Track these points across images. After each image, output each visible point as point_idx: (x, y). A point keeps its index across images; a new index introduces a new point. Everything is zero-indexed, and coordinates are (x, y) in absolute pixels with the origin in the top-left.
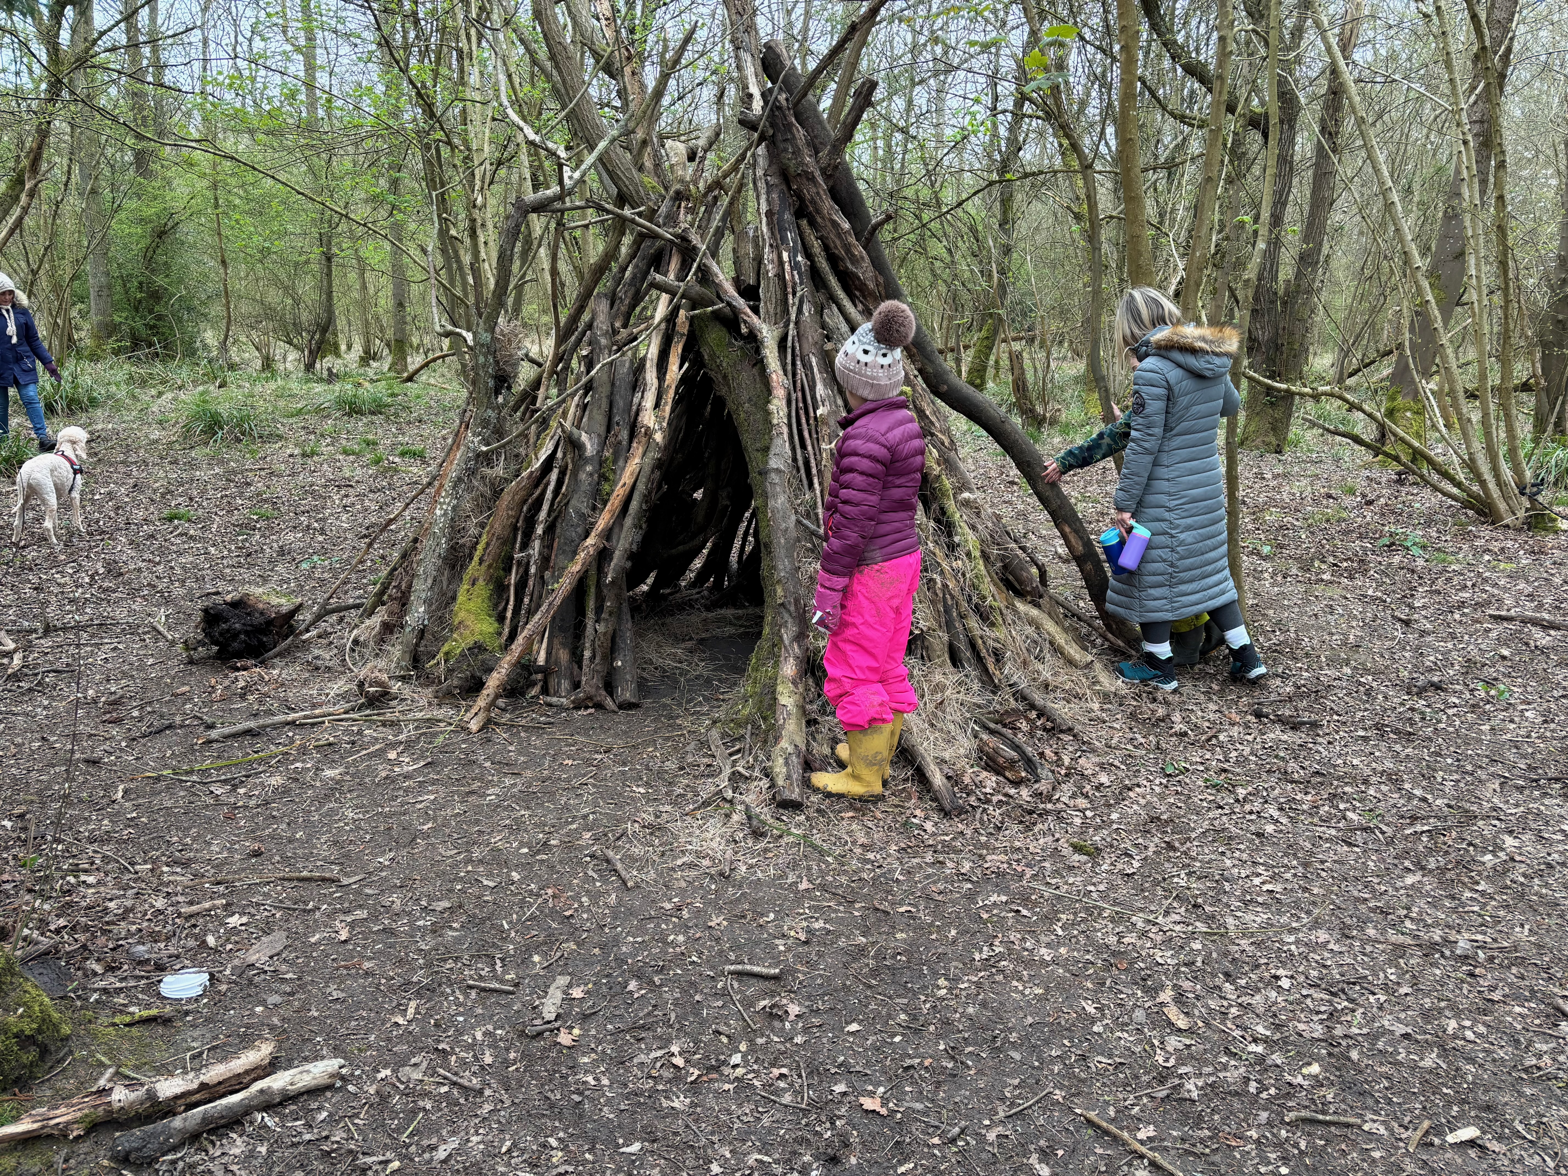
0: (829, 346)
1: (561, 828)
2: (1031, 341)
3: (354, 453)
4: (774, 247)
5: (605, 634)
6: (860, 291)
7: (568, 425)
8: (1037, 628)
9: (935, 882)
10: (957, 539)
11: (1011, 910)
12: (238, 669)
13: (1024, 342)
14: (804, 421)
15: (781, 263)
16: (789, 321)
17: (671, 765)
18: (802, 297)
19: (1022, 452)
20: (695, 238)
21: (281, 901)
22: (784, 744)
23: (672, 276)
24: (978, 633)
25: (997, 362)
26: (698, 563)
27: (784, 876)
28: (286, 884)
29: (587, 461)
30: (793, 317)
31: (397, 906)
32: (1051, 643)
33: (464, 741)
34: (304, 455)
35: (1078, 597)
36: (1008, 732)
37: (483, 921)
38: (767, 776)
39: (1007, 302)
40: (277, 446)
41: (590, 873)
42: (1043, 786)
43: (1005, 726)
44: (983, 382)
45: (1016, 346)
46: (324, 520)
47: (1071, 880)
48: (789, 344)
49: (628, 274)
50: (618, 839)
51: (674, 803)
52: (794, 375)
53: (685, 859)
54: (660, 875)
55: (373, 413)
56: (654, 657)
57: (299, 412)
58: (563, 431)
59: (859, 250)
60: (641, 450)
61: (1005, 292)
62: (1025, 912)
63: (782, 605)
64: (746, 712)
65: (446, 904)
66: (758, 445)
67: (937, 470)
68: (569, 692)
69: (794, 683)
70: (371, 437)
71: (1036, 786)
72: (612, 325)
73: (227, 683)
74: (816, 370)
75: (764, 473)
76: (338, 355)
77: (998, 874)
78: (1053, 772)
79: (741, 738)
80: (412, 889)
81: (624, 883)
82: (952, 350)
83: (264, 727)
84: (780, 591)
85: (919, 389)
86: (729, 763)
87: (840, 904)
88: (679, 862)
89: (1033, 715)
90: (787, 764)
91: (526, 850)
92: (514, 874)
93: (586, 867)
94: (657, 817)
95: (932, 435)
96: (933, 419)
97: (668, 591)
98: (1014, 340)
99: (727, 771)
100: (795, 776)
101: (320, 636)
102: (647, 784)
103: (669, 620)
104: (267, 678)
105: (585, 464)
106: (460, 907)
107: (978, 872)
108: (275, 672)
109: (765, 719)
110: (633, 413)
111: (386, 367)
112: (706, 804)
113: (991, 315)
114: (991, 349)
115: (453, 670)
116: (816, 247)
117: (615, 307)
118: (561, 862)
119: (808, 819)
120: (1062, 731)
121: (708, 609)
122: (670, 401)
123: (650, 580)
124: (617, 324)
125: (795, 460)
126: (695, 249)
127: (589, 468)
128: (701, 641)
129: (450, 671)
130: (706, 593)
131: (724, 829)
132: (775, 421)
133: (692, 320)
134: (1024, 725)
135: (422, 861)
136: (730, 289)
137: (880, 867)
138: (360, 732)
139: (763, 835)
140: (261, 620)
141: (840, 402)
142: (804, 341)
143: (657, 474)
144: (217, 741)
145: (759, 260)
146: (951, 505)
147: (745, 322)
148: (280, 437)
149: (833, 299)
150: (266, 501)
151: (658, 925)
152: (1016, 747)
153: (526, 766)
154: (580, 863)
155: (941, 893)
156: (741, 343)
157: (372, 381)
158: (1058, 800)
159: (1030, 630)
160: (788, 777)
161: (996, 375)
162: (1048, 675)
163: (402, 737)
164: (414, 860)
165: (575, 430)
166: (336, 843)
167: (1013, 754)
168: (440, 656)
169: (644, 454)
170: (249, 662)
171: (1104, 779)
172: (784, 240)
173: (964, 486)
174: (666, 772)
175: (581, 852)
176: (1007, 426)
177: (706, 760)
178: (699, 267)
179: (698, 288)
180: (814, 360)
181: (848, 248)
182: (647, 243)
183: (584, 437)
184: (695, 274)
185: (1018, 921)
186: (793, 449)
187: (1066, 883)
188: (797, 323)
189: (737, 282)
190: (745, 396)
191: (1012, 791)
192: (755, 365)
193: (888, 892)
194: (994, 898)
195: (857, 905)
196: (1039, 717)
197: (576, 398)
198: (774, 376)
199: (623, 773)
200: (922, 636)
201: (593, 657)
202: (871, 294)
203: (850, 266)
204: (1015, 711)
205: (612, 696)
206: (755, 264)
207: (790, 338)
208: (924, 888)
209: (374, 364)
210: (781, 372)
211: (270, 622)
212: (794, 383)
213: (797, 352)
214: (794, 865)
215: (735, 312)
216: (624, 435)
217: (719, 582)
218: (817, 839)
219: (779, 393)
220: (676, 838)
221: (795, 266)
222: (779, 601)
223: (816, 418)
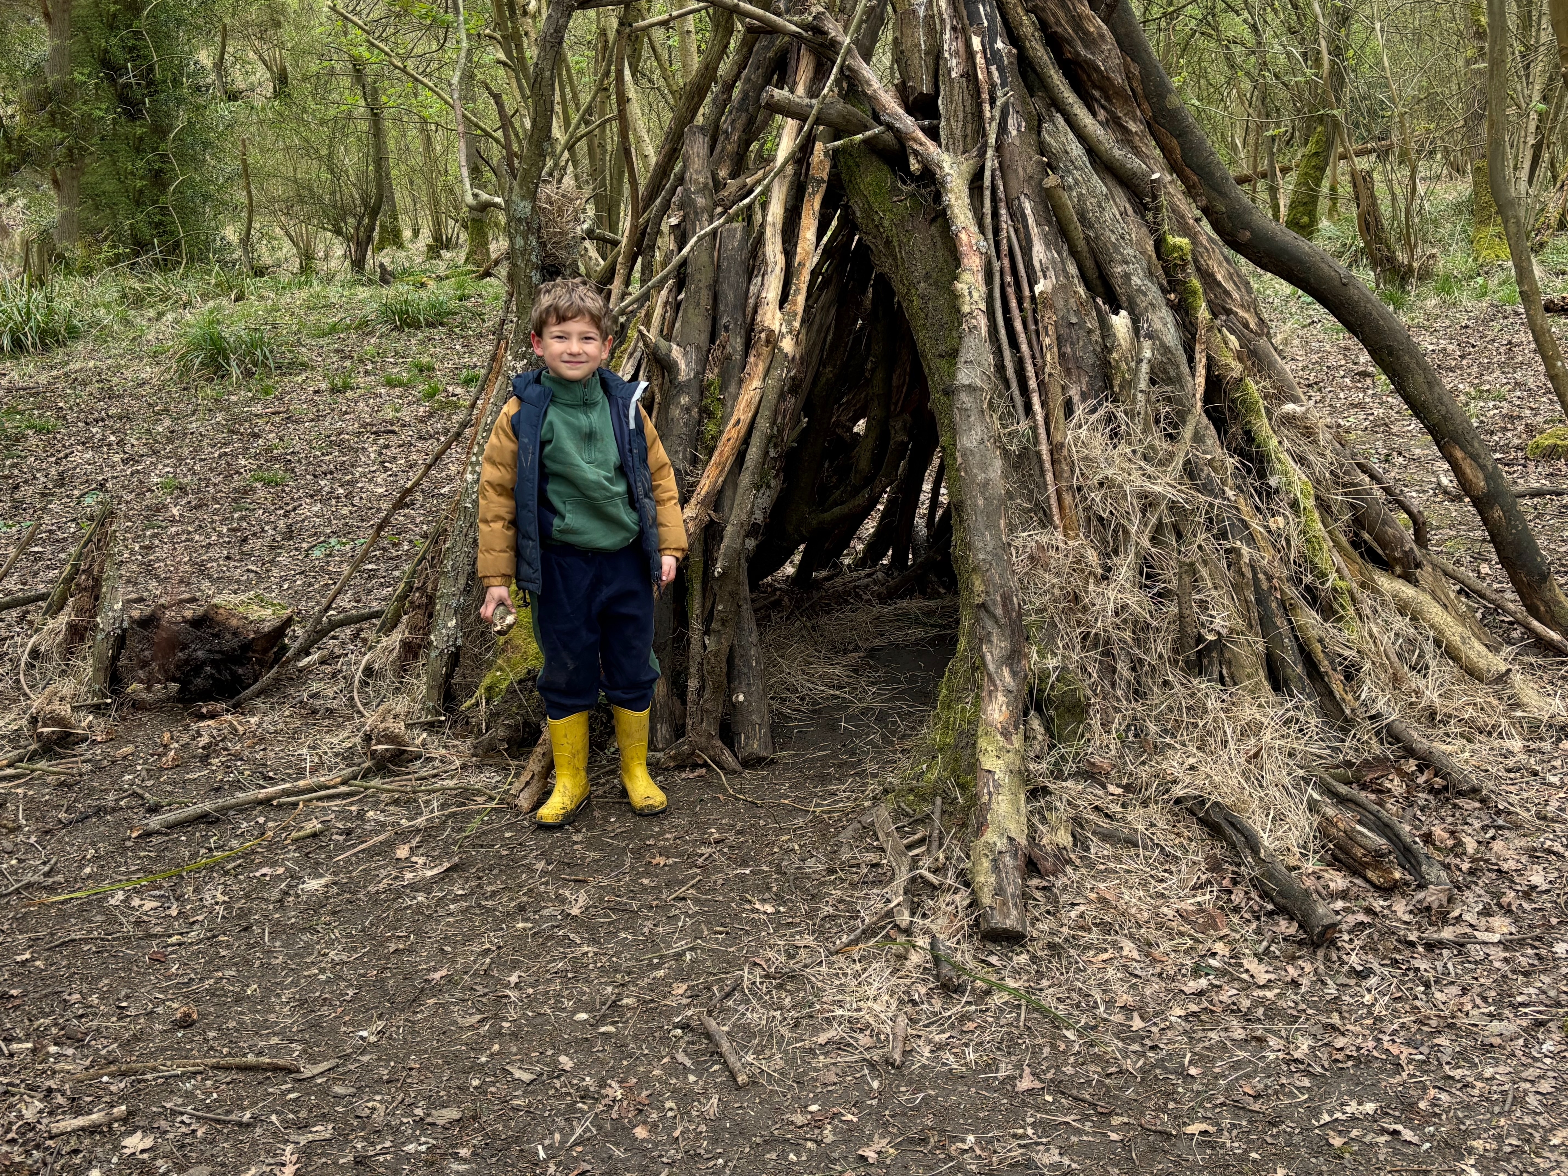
0: (1052, 180)
1: (642, 974)
2: (1383, 154)
3: (401, 384)
4: (962, 33)
5: (717, 654)
6: (1100, 89)
7: (652, 335)
8: (1414, 618)
9: (1248, 1076)
10: (1273, 481)
11: (1383, 1131)
12: (202, 717)
13: (1373, 157)
14: (1014, 304)
15: (970, 54)
16: (985, 146)
17: (815, 865)
18: (1005, 106)
19: (1379, 331)
20: (833, 28)
21: (208, 1107)
22: (990, 836)
23: (801, 90)
24: (1314, 633)
25: (1333, 189)
26: (870, 527)
27: (992, 1066)
28: (221, 1075)
29: (681, 388)
30: (992, 139)
31: (379, 1117)
32: (1438, 643)
33: (510, 827)
34: (334, 390)
35: (1479, 558)
36: (1367, 797)
37: (508, 1143)
38: (967, 884)
39: (1346, 98)
40: (299, 379)
41: (681, 1057)
42: (1432, 896)
43: (1364, 787)
44: (1313, 221)
45: (1363, 164)
46: (352, 483)
47: (1488, 1072)
48: (987, 182)
49: (736, 93)
50: (728, 995)
51: (820, 932)
52: (996, 231)
53: (831, 1034)
54: (790, 1061)
55: (431, 325)
56: (798, 680)
57: (333, 329)
58: (646, 345)
59: (1096, 24)
60: (761, 368)
61: (1342, 83)
62: (1408, 1135)
63: (983, 606)
64: (933, 776)
65: (453, 1113)
66: (942, 348)
67: (1236, 368)
68: (668, 744)
69: (1006, 734)
70: (425, 359)
71: (1420, 895)
72: (714, 176)
73: (186, 739)
74: (1031, 221)
75: (950, 392)
76: (401, 246)
77: (1358, 1061)
78: (1447, 867)
79: (926, 819)
80: (405, 1087)
81: (733, 1076)
82: (1264, 176)
83: (224, 810)
84: (978, 585)
85: (1204, 240)
86: (906, 861)
87: (1086, 1118)
88: (822, 1039)
89: (1411, 766)
90: (996, 869)
91: (582, 1016)
92: (563, 1059)
93: (675, 1047)
94: (790, 957)
95: (1228, 312)
96: (1229, 286)
97: (823, 574)
98: (1359, 154)
99: (903, 877)
100: (1010, 890)
101: (323, 662)
102: (779, 899)
103: (823, 620)
104: (241, 729)
105: (678, 394)
106: (475, 1118)
107: (1323, 1055)
108: (254, 720)
109: (963, 787)
110: (749, 310)
111: (463, 256)
112: (869, 933)
113: (1321, 119)
114: (1323, 170)
115: (498, 715)
116: (1027, 25)
117: (719, 148)
118: (636, 1038)
119: (1034, 959)
120: (1461, 794)
121: (883, 600)
122: (804, 287)
123: (797, 558)
124: (722, 173)
125: (1000, 368)
126: (834, 45)
127: (684, 400)
128: (872, 653)
129: (493, 716)
130: (880, 575)
131: (894, 980)
132: (966, 309)
133: (835, 156)
134: (1395, 785)
135: (426, 1034)
136: (890, 102)
137: (1153, 1048)
138: (361, 815)
139: (959, 989)
140: (235, 643)
141: (1073, 269)
142: (1011, 176)
143: (791, 402)
144: (158, 833)
145: (936, 55)
146: (1263, 427)
147: (916, 153)
148: (304, 366)
149: (1057, 105)
150: (276, 459)
151: (783, 1156)
152: (1385, 828)
153: (597, 868)
154: (665, 1039)
155: (1257, 1097)
156: (911, 187)
157: (440, 279)
158: (1459, 919)
159: (1400, 623)
160: (999, 891)
161: (1333, 209)
162: (1435, 696)
163: (421, 821)
164: (414, 1033)
165: (663, 343)
166: (302, 1002)
167: (1380, 842)
168: (480, 692)
169: (767, 373)
170: (221, 706)
171: (1537, 878)
172: (973, 17)
173: (1283, 393)
174: (808, 877)
175: (669, 1017)
176: (1352, 291)
177: (872, 857)
178: (841, 70)
179: (840, 106)
180: (1028, 207)
181: (1077, 22)
182: (763, 42)
183: (676, 352)
184: (838, 82)
185: (1396, 1152)
186: (998, 352)
187: (1480, 1077)
188: (999, 148)
189: (903, 92)
190: (919, 271)
191: (1379, 904)
192: (933, 220)
193: (1170, 1095)
194: (1352, 1107)
195: (1116, 1121)
196: (1420, 769)
197: (664, 292)
198: (963, 236)
199: (742, 878)
200: (1219, 644)
201: (702, 688)
202: (1119, 93)
203: (1083, 52)
204: (1380, 762)
205: (731, 746)
206: (930, 60)
207: (988, 174)
208: (1229, 1089)
209: (446, 254)
210: (974, 229)
211: (247, 646)
212: (997, 244)
213: (1001, 194)
214: (1010, 1045)
215: (901, 137)
216: (737, 343)
217: (899, 560)
218: (1048, 998)
219: (973, 263)
220: (818, 993)
221: (993, 57)
222: (978, 601)
223: (1033, 298)
